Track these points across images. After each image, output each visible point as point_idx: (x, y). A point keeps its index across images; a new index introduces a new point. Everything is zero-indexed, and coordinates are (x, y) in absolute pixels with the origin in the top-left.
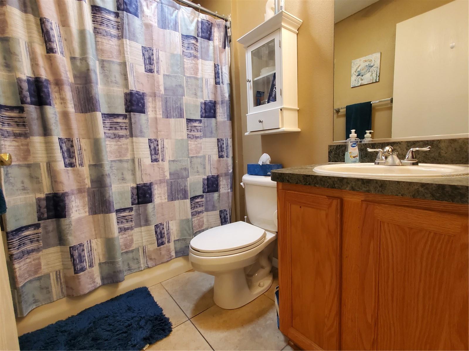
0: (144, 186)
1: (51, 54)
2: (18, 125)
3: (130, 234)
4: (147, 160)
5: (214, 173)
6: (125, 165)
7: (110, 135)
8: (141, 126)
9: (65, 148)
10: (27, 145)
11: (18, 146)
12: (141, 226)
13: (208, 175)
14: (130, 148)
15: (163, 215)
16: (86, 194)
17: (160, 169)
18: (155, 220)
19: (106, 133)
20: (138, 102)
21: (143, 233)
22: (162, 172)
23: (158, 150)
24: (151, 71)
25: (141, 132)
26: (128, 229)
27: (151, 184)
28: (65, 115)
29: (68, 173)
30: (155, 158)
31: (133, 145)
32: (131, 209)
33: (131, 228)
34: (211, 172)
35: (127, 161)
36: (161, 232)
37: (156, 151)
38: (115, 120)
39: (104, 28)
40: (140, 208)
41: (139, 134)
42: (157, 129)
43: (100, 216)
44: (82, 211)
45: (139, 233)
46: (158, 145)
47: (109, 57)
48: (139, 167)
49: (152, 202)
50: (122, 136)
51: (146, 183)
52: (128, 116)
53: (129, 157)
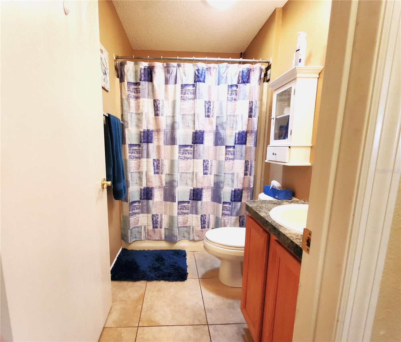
0: (198, 190)
1: (157, 117)
2: (137, 153)
3: (186, 217)
4: (201, 174)
5: (240, 187)
6: (188, 175)
7: (182, 157)
8: (200, 152)
9: (156, 164)
10: (140, 162)
11: (136, 163)
12: (193, 214)
13: (235, 188)
14: (192, 165)
15: (206, 210)
16: (163, 189)
17: (208, 179)
18: (201, 212)
19: (180, 156)
20: (200, 137)
21: (193, 218)
22: (209, 181)
23: (208, 167)
24: (208, 116)
25: (199, 156)
26: (186, 213)
27: (202, 189)
28: (158, 147)
29: (155, 177)
30: (206, 172)
31: (194, 164)
32: (188, 202)
33: (188, 213)
34: (238, 186)
35: (190, 173)
36: (204, 220)
37: (206, 167)
38: (186, 149)
39: (186, 95)
40: (194, 203)
41: (198, 157)
42: (209, 153)
43: (168, 203)
44: (160, 198)
45: (192, 218)
46: (208, 164)
47: (186, 112)
48: (196, 177)
49: (201, 200)
50: (189, 158)
51: (199, 188)
52: (193, 146)
53: (191, 171)
